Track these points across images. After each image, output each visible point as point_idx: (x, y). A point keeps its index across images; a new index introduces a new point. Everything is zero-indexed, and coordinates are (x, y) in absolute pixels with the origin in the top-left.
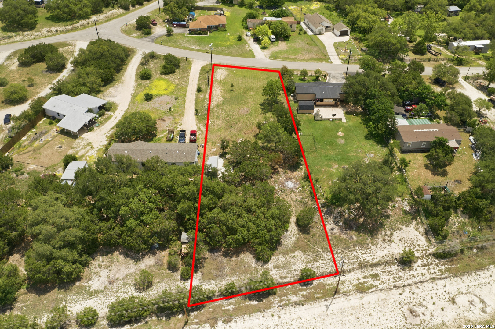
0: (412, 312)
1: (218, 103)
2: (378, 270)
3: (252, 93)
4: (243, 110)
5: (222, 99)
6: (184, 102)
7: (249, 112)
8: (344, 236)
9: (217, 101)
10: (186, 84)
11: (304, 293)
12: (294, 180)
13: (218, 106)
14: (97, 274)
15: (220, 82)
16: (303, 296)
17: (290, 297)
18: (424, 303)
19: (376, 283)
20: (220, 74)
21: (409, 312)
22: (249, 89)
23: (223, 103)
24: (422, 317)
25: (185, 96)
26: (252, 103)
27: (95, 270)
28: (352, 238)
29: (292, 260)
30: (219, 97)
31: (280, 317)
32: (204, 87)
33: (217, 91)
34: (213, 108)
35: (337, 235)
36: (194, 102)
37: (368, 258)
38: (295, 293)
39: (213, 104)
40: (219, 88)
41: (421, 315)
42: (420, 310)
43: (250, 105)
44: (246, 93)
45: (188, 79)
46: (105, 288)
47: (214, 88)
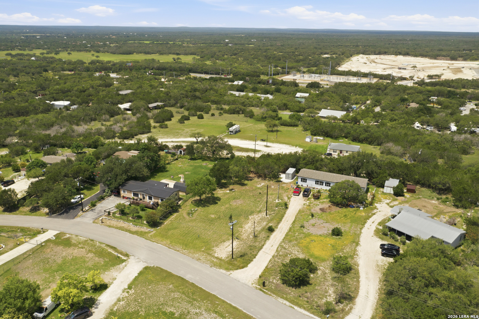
3: (213, 216)
4: (237, 203)
5: (250, 217)
6: (294, 222)
7: (234, 201)
9: (257, 216)
10: (283, 244)
13: (260, 212)
15: (237, 237)
22: (211, 221)
23: (252, 213)
25: (290, 229)
26: (222, 207)
30: (252, 220)
32: (262, 235)
33: (249, 226)
36: (283, 220)
43: (227, 206)
44: (219, 217)
45: (277, 251)
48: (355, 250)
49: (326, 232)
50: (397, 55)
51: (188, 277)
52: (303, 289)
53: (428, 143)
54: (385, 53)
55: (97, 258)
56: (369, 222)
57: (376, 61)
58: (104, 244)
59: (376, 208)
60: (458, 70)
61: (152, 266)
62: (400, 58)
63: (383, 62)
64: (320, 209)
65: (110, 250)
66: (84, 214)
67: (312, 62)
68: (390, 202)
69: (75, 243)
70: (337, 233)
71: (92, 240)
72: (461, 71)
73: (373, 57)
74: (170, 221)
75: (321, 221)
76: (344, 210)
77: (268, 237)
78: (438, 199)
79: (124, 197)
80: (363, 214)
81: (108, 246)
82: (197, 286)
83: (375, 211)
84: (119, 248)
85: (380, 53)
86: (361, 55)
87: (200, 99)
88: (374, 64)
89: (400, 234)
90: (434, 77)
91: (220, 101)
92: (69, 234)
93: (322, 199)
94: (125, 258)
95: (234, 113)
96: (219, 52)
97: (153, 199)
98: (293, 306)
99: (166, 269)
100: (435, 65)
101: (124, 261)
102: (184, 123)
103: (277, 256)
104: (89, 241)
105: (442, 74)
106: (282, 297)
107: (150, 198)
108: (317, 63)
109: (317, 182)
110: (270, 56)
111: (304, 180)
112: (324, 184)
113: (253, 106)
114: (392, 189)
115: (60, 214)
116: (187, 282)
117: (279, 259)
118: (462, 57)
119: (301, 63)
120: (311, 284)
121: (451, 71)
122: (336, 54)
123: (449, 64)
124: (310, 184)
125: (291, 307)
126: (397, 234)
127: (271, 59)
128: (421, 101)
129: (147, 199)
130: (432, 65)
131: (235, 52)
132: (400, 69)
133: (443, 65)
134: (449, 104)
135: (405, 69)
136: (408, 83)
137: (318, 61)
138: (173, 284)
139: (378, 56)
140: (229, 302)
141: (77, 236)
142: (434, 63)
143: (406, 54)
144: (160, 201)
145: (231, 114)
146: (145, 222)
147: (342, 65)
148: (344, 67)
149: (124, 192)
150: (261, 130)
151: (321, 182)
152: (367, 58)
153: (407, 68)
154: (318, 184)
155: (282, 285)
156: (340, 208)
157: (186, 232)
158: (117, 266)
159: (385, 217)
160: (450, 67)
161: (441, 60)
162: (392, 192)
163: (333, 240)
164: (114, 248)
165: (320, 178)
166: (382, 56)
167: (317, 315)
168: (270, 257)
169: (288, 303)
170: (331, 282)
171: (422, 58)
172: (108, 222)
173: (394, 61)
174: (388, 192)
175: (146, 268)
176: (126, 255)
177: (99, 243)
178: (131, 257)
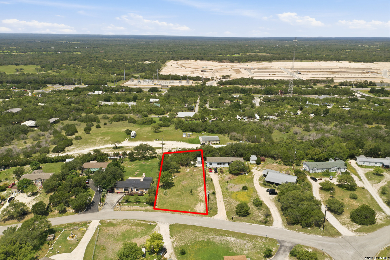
1: (200, 187)
3: (178, 193)
4: (185, 183)
5: (198, 189)
6: (221, 187)
7: (182, 182)
9: (201, 188)
10: (224, 199)
13: (200, 186)
15: (201, 201)
20: (201, 208)
22: (180, 195)
23: (197, 187)
25: (222, 191)
26: (179, 187)
30: (200, 191)
32: (212, 197)
33: (201, 194)
34: (202, 184)
36: (215, 187)
39: (203, 186)
40: (200, 197)
43: (181, 186)
44: (182, 193)
45: (225, 203)
47: (204, 196)
48: (258, 195)
49: (239, 189)
50: (196, 60)
51: (195, 224)
52: (249, 216)
53: (253, 130)
54: (188, 59)
55: (139, 228)
56: (254, 180)
57: (184, 65)
58: (135, 220)
59: (252, 173)
60: (238, 71)
61: (173, 224)
62: (199, 62)
63: (189, 66)
64: (228, 178)
65: (142, 222)
66: (103, 207)
67: (139, 68)
68: (257, 168)
69: (117, 224)
70: (245, 188)
71: (126, 220)
72: (240, 72)
73: (181, 62)
74: (158, 200)
75: (233, 185)
76: (239, 177)
77: (215, 197)
78: (276, 163)
79: (117, 193)
80: (249, 177)
81: (139, 220)
82: (203, 227)
83: (253, 174)
84: (147, 220)
85: (184, 59)
86: (172, 61)
87: (83, 110)
88: (183, 68)
89: (272, 183)
90: (226, 77)
91: (101, 112)
92: (108, 220)
93: (225, 173)
94: (155, 224)
95: (119, 121)
96: (57, 61)
97: (139, 190)
98: (251, 224)
99: (181, 224)
100: (223, 67)
101: (155, 226)
102: (90, 133)
103: (226, 205)
104: (125, 221)
105: (231, 75)
106: (243, 222)
107: (137, 190)
108: (144, 69)
109: (218, 164)
110: (104, 64)
111: (210, 163)
112: (222, 164)
113: (127, 113)
114: (255, 161)
115: (86, 211)
116: (197, 226)
117: (228, 206)
118: (236, 60)
119: (131, 70)
120: (250, 214)
121: (234, 72)
122: (154, 60)
123: (231, 66)
124: (215, 165)
126: (270, 184)
127: (106, 67)
128: (231, 99)
129: (135, 190)
130: (220, 67)
131: (71, 61)
132: (202, 71)
133: (228, 67)
134: (247, 100)
135: (206, 71)
136: (212, 83)
137: (144, 68)
138: (191, 229)
139: (184, 61)
140: (223, 229)
141: (114, 220)
142: (221, 66)
143: (202, 59)
144: (144, 190)
145: (117, 121)
146: (145, 204)
147: (162, 69)
148: (164, 72)
149: (118, 189)
150: (148, 132)
151: (220, 163)
152: (177, 63)
153: (207, 70)
154: (218, 165)
155: (239, 217)
156: (237, 176)
157: (173, 204)
158: (155, 228)
159: (260, 176)
160: (233, 69)
161: (225, 63)
162: (255, 163)
163: (245, 192)
164: (144, 221)
165: (219, 161)
166: (186, 61)
167: (263, 225)
168: (224, 207)
169: (248, 223)
170: (257, 211)
171: (213, 62)
172: (123, 208)
173: (196, 65)
174: (253, 163)
175: (170, 226)
176: (154, 222)
177: (132, 220)
178: (158, 223)
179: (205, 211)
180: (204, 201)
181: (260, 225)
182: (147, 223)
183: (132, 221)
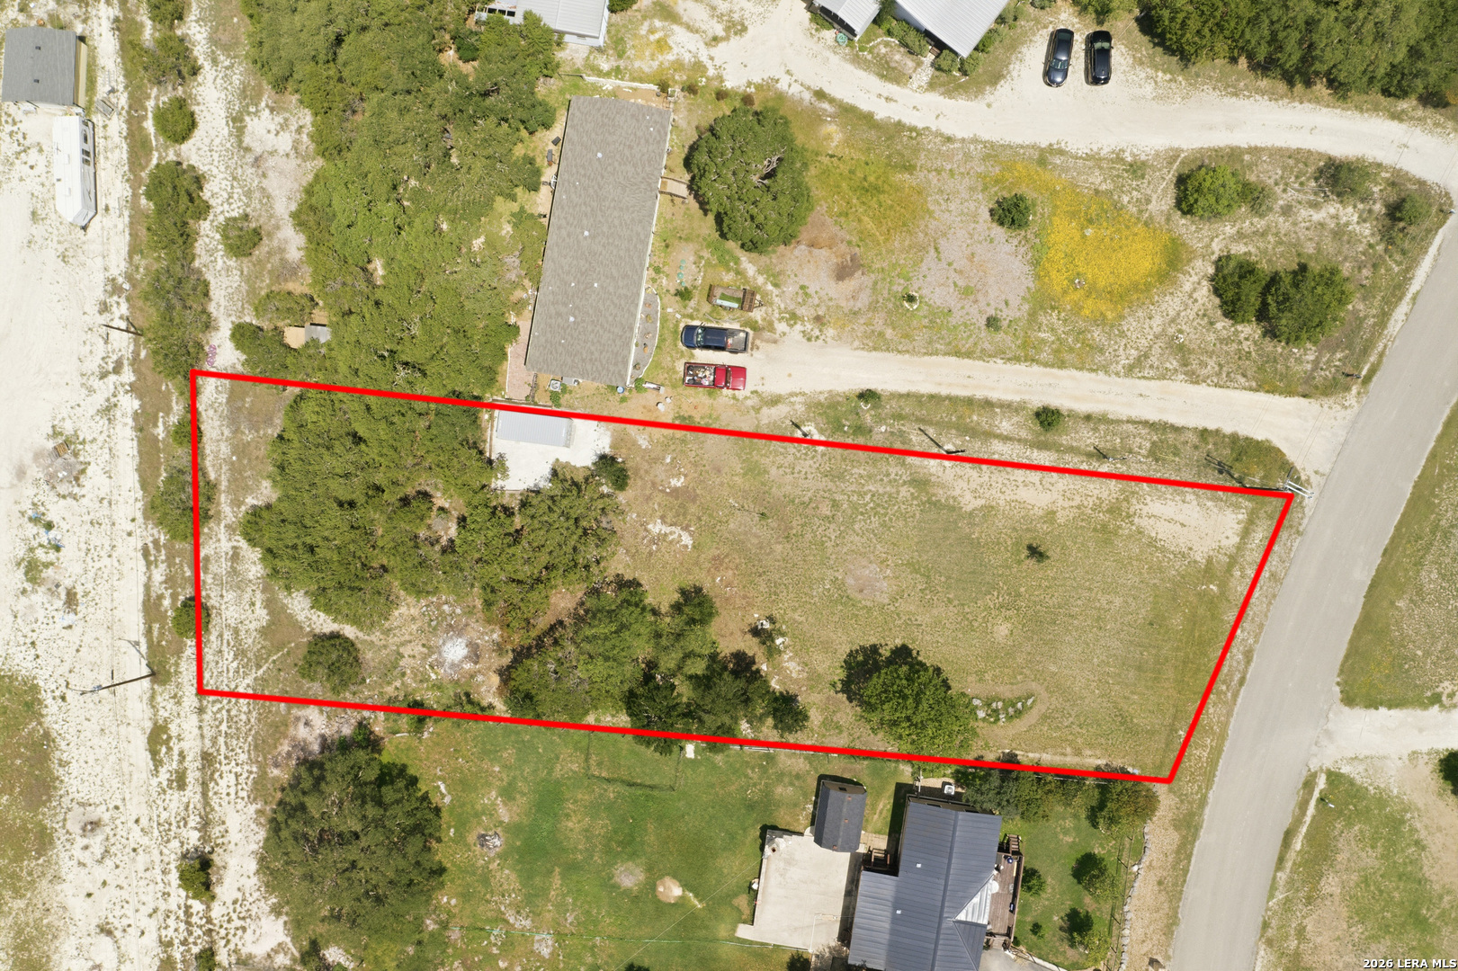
0: (95, 824)
1: (944, 486)
2: (192, 793)
3: (1002, 630)
5: (972, 502)
7: (856, 596)
8: (285, 747)
9: (961, 485)
10: (1118, 367)
11: (167, 602)
12: (468, 666)
13: (921, 482)
14: (284, 126)
15: (1118, 511)
16: (160, 597)
17: (163, 566)
18: (109, 863)
19: (164, 776)
21: (95, 819)
22: (1037, 623)
23: (939, 506)
24: (81, 842)
25: (1015, 359)
26: (925, 619)
27: (293, 121)
28: (276, 765)
29: (247, 596)
30: (991, 493)
31: (129, 534)
32: (1081, 437)
33: (1039, 492)
35: (292, 731)
36: (960, 391)
37: (225, 783)
38: (170, 581)
40: (1065, 503)
41: (85, 841)
42: (97, 842)
43: (907, 607)
45: (1163, 377)
46: (248, 149)
47: (1064, 482)
48: (1092, 156)
49: (1007, 247)
51: (1363, 576)
58: (1274, 878)
61: (1338, 689)
65: (1298, 844)
71: (1265, 925)
74: (1080, 754)
81: (1281, 860)
82: (1393, 539)
83: (791, 88)
84: (1287, 822)
94: (1321, 783)
98: (1409, 296)
101: (1333, 777)
103: (1187, 373)
104: (1270, 933)
116: (1380, 571)
117: (1203, 364)
125: (1414, 299)
138: (1392, 603)
140: (1432, 444)
158: (1359, 781)
164: (1288, 836)
168: (1206, 389)
175: (1349, 700)
176: (1309, 784)
177: (1271, 896)
178: (1314, 767)
179: (1237, 507)
180: (1123, 491)
181: (1433, 250)
182: (1308, 819)
183: (1280, 896)
